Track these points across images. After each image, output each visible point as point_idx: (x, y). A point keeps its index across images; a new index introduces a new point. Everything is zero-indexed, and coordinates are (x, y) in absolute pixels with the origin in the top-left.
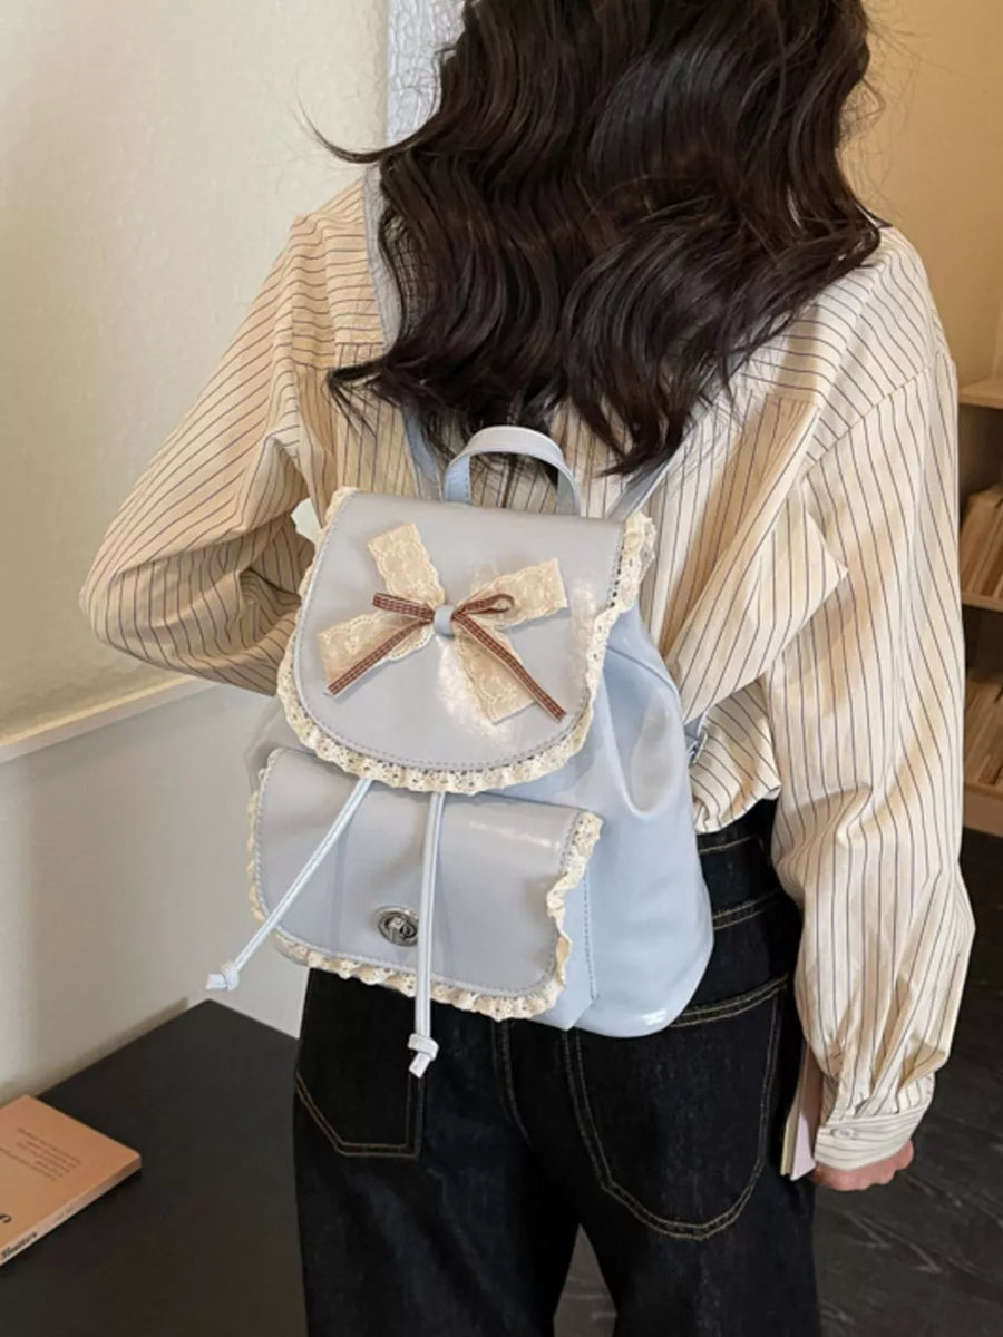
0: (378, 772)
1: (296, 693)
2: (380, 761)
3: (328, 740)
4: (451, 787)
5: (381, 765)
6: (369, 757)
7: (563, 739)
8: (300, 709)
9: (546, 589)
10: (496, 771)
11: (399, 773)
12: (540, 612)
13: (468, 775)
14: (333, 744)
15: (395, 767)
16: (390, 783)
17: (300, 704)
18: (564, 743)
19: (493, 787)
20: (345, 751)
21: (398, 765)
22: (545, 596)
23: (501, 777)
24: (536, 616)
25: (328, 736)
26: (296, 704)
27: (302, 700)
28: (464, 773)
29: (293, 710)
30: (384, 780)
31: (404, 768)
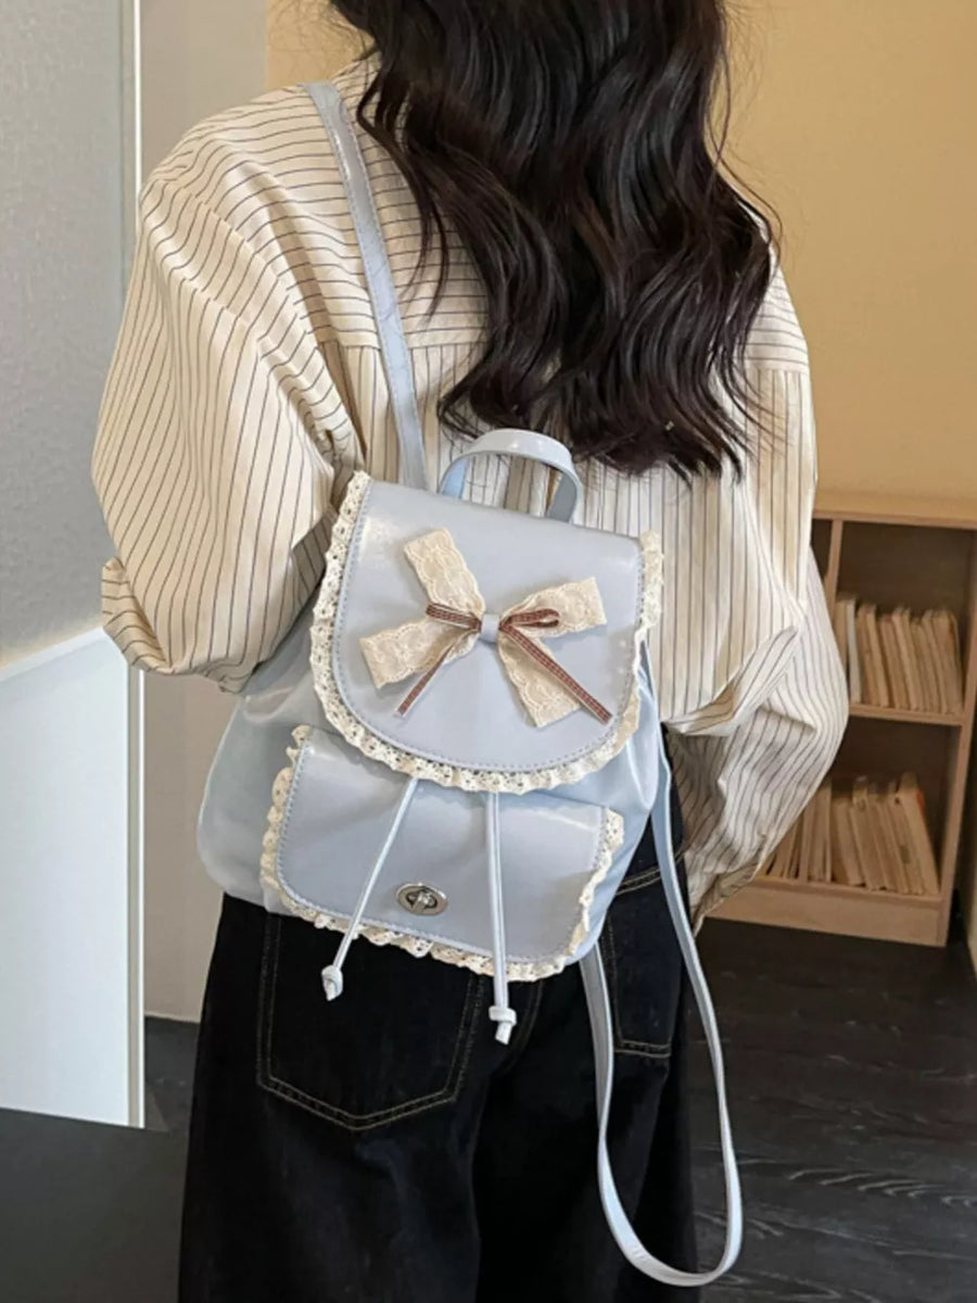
0: (429, 772)
1: (337, 691)
2: (430, 761)
3: (374, 740)
4: (502, 788)
5: (431, 765)
6: (419, 757)
7: (604, 743)
8: (342, 708)
9: (587, 604)
10: (543, 773)
11: (451, 773)
12: (580, 627)
13: (517, 776)
14: (378, 743)
15: (446, 768)
16: (442, 783)
17: (341, 702)
18: (604, 747)
19: (540, 786)
20: (391, 750)
21: (449, 765)
22: (586, 613)
23: (549, 779)
24: (577, 630)
25: (373, 735)
26: (337, 702)
27: (344, 698)
28: (513, 774)
29: (333, 708)
30: (436, 779)
31: (454, 768)
